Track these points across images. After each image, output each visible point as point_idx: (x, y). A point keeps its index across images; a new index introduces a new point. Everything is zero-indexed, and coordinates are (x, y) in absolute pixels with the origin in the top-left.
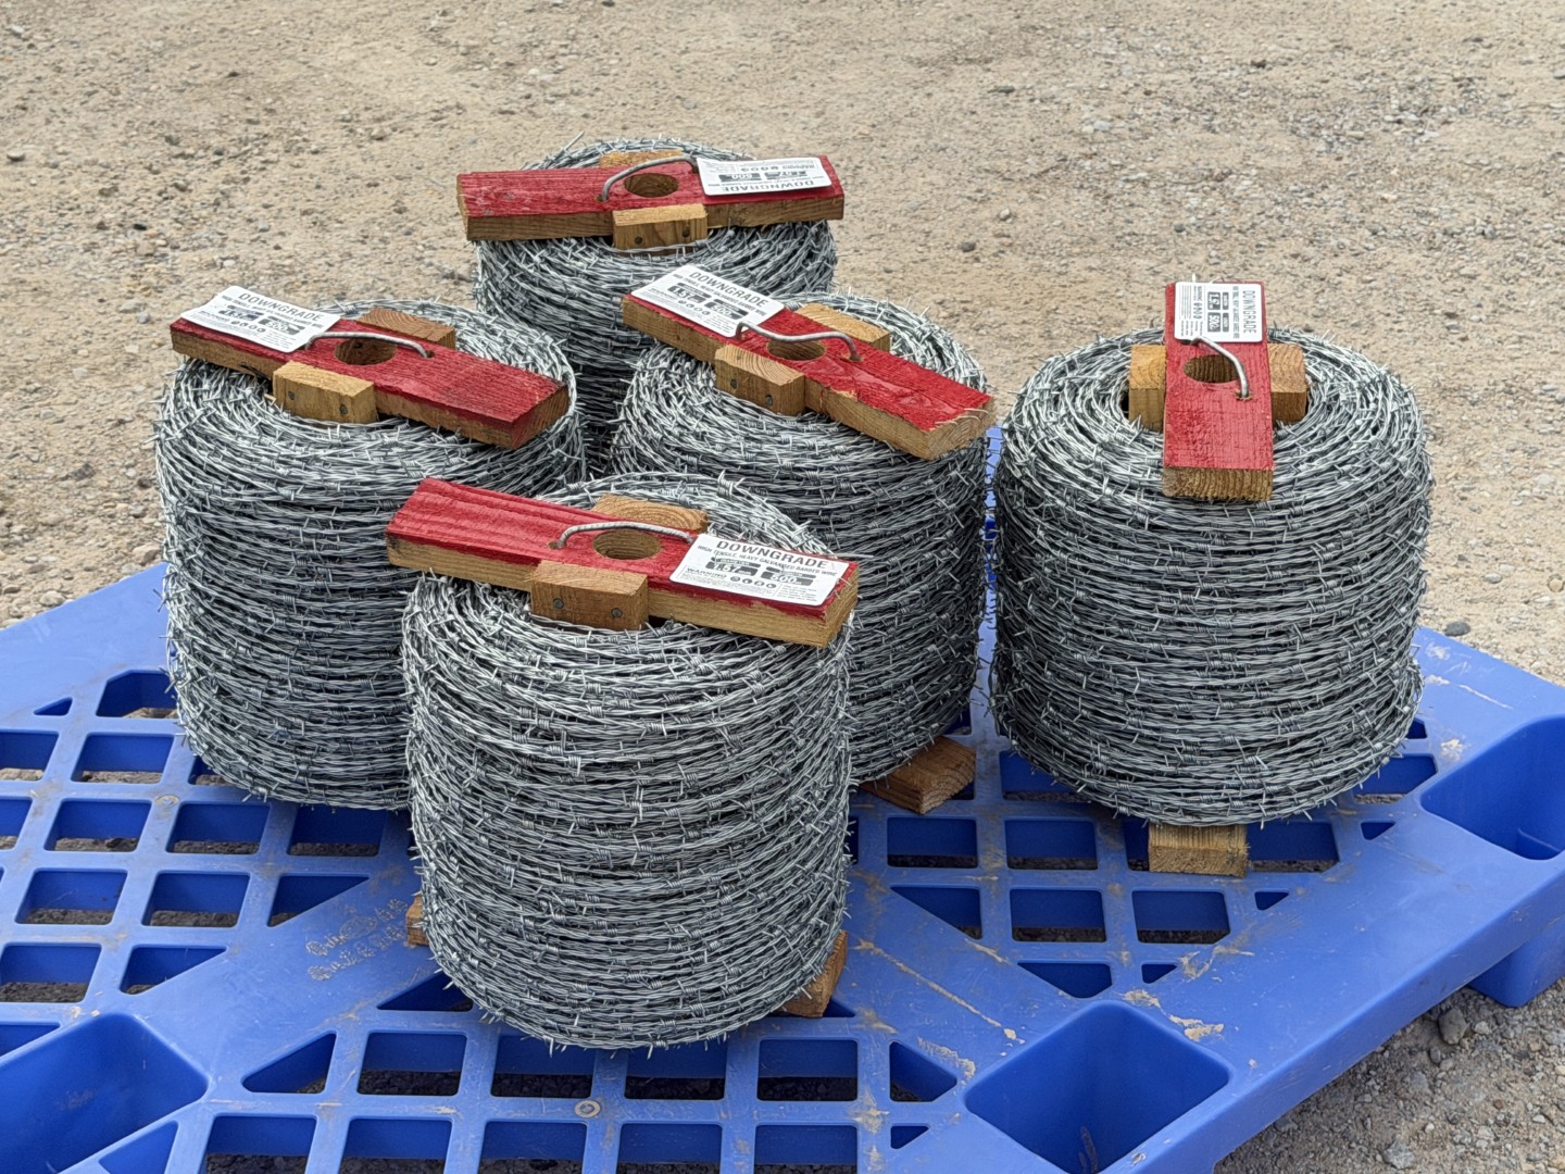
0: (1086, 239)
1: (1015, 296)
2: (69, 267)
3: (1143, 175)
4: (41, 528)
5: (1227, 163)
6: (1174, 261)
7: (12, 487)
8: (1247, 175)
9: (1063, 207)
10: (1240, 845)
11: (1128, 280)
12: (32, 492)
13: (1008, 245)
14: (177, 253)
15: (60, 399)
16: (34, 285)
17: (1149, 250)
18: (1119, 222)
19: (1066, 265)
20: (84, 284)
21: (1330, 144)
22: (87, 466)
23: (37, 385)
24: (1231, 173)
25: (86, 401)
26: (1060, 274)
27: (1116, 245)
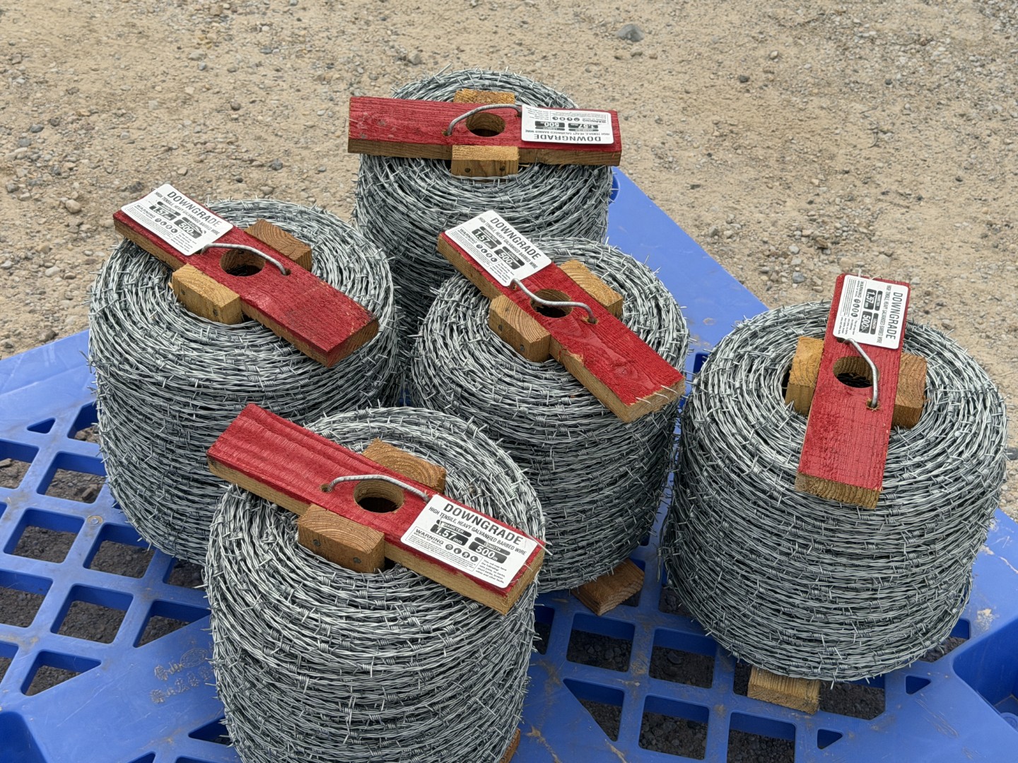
0: (823, 83)
1: (767, 125)
2: (164, 18)
3: (873, 33)
4: (100, 229)
5: (932, 31)
6: (880, 108)
7: (90, 192)
8: (943, 43)
9: (815, 53)
10: (813, 695)
11: (845, 120)
12: (101, 198)
13: (772, 79)
14: (235, 16)
15: (136, 124)
16: (141, 29)
17: (864, 97)
18: (849, 71)
19: (807, 102)
20: (171, 33)
21: (1004, 25)
22: (139, 183)
23: (124, 111)
24: (932, 40)
25: (151, 128)
26: (801, 109)
27: (844, 89)
